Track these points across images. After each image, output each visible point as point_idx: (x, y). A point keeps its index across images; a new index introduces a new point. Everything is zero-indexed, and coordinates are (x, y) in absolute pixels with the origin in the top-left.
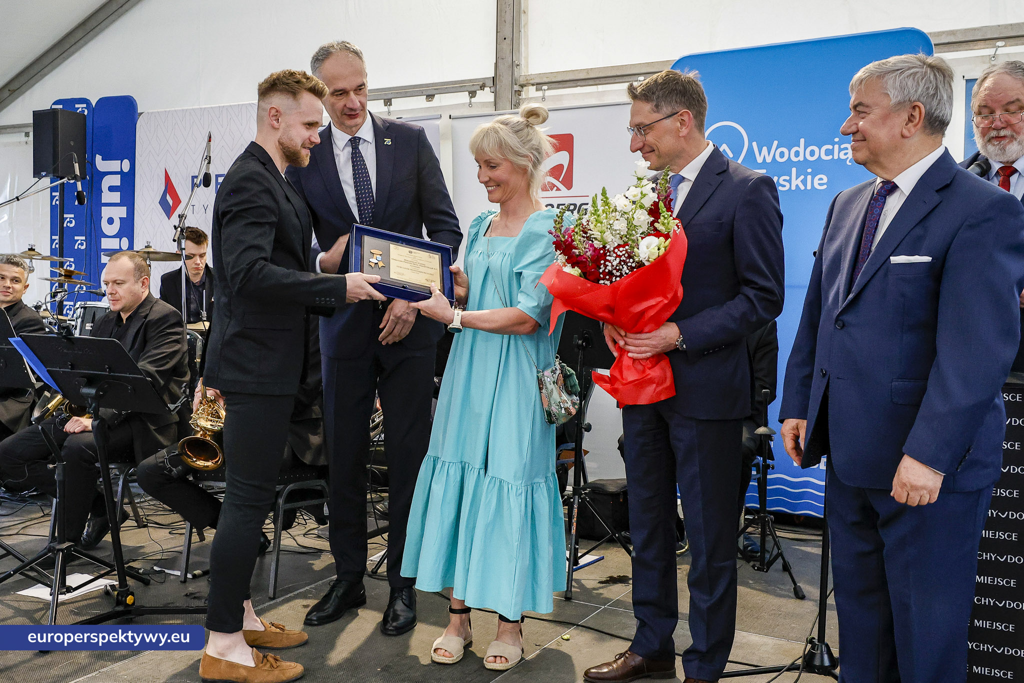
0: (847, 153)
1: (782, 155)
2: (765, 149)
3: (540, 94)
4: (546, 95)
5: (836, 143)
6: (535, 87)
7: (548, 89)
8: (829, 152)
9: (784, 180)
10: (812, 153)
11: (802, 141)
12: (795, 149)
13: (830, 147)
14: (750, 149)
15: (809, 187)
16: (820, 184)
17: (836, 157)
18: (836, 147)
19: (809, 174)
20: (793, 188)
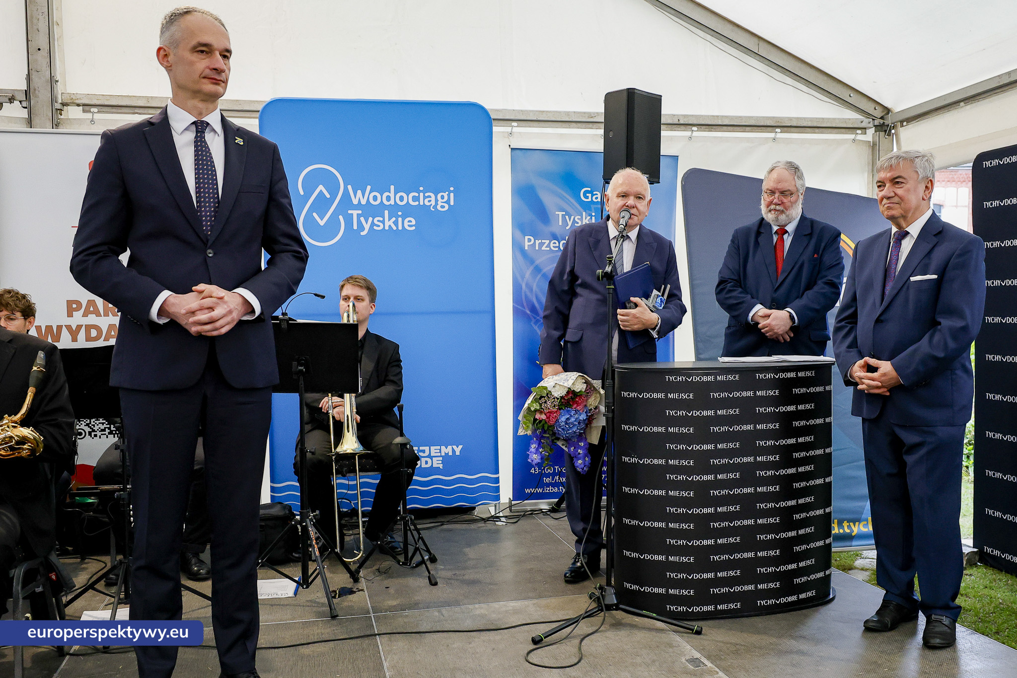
0: (431, 200)
1: (375, 198)
2: (359, 193)
3: (89, 116)
4: (94, 118)
5: (421, 191)
6: (81, 108)
7: (99, 112)
8: (416, 199)
9: (378, 221)
10: (401, 199)
11: (392, 187)
12: (386, 194)
13: (417, 194)
14: (346, 192)
15: (400, 228)
16: (410, 226)
17: (422, 203)
18: (422, 194)
19: (400, 216)
20: (387, 228)
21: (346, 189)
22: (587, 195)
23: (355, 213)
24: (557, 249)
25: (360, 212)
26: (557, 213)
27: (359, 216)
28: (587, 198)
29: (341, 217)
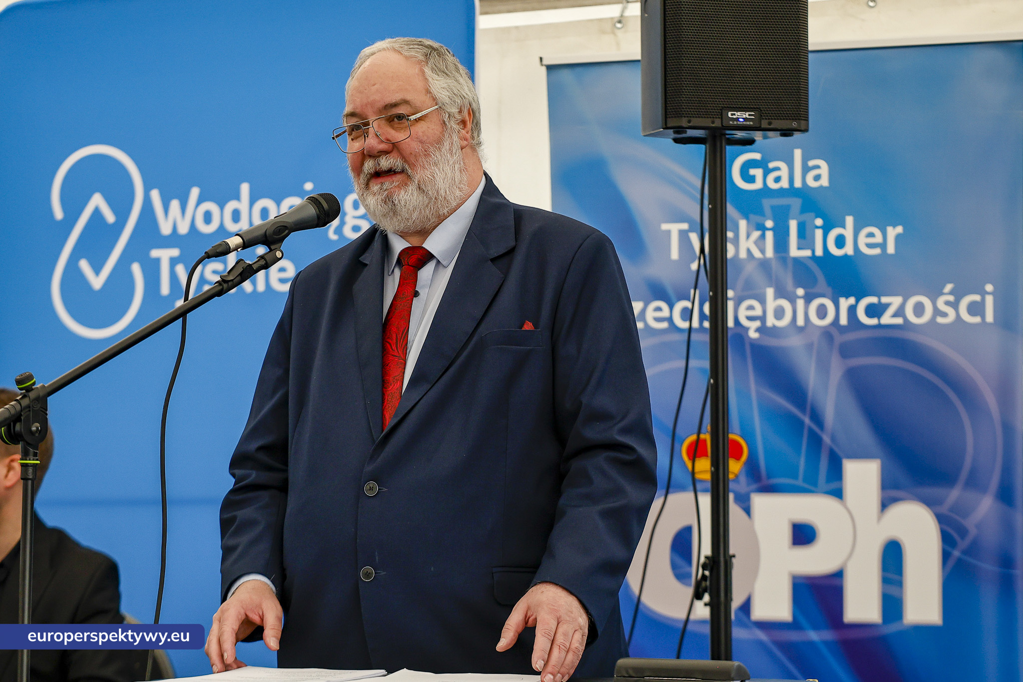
1: (208, 218)
2: (175, 204)
11: (245, 188)
12: (231, 206)
14: (148, 206)
21: (147, 201)
22: (752, 172)
23: (164, 255)
24: (665, 325)
25: (175, 252)
26: (665, 227)
27: (173, 262)
28: (751, 179)
29: (136, 268)
